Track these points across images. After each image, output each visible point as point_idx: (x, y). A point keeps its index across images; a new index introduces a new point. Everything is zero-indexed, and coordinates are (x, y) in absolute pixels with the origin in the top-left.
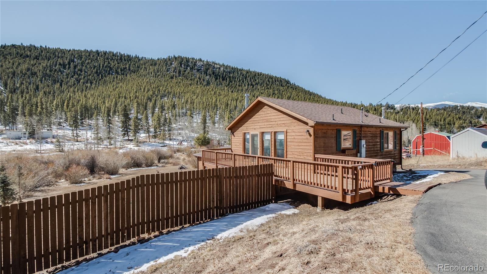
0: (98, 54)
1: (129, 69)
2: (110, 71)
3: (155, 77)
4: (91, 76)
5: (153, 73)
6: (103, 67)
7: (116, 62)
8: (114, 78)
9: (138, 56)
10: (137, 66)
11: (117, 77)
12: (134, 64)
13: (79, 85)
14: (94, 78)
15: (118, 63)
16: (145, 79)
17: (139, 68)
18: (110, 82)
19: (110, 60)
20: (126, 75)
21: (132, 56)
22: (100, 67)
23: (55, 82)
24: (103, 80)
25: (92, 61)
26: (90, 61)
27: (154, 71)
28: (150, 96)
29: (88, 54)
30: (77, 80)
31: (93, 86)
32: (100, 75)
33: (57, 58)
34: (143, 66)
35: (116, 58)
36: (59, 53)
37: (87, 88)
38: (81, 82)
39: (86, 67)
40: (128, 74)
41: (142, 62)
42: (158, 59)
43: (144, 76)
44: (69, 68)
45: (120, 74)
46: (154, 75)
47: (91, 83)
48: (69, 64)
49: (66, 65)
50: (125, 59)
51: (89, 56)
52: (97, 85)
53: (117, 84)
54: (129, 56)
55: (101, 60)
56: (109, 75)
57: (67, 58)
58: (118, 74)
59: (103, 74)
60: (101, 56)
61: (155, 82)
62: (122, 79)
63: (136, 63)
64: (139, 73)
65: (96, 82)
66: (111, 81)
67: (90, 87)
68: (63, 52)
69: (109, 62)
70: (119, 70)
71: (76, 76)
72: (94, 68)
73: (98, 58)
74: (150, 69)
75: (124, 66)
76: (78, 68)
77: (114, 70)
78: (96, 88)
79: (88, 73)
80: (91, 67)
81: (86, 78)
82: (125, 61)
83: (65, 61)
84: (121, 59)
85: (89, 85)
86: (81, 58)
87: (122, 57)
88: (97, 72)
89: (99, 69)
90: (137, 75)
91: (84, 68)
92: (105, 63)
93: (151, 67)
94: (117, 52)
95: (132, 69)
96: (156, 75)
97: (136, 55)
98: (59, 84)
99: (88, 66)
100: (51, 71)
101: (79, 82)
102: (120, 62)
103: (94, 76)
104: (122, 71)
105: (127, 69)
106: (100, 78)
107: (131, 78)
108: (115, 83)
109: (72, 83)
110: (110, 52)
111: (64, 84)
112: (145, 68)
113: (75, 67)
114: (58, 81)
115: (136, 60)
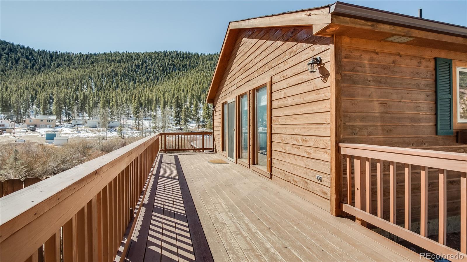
0: (165, 54)
1: (190, 66)
2: (173, 68)
3: (212, 71)
4: (158, 74)
5: (209, 68)
6: (168, 65)
7: (179, 60)
8: (176, 74)
9: (198, 53)
10: (197, 62)
11: (179, 73)
12: (194, 61)
13: (148, 82)
14: (161, 75)
15: (181, 61)
16: (202, 73)
17: (198, 63)
18: (173, 78)
19: (174, 59)
20: (187, 71)
21: (193, 54)
22: (165, 65)
23: (130, 80)
24: (168, 76)
25: (159, 61)
26: (158, 60)
27: (210, 65)
28: (205, 89)
29: (157, 55)
30: (147, 78)
31: (159, 81)
32: (165, 72)
33: (134, 60)
34: (202, 61)
35: (179, 56)
36: (135, 56)
37: (154, 84)
38: (150, 79)
39: (155, 66)
40: (188, 70)
41: (200, 58)
42: (215, 54)
43: (202, 70)
44: (142, 67)
45: (182, 70)
46: (211, 69)
47: (158, 80)
48: (142, 64)
49: (140, 65)
50: (186, 57)
51: (158, 56)
52: (162, 81)
53: (178, 79)
54: (190, 54)
55: (167, 59)
56: (173, 71)
57: (141, 60)
58: (180, 70)
59: (168, 71)
60: (167, 56)
61: (211, 75)
62: (183, 74)
63: (195, 59)
64: (197, 68)
65: (162, 78)
66: (174, 76)
67: (157, 83)
68: (138, 55)
69: (173, 60)
70: (181, 67)
71: (147, 74)
72: (161, 67)
73: (165, 57)
74: (207, 64)
75: (186, 63)
76: (149, 67)
77: (177, 67)
78: (161, 84)
79: (156, 71)
80: (159, 66)
81: (154, 75)
82: (187, 58)
83: (139, 62)
84: (183, 57)
85: (156, 81)
86: (152, 59)
87: (184, 55)
88: (163, 70)
89: (165, 67)
90: (195, 70)
91: (153, 67)
92: (170, 62)
93: (208, 62)
94: (180, 51)
95: (191, 65)
96: (212, 68)
97: (196, 52)
98: (133, 82)
99: (156, 65)
100: (128, 71)
101: (149, 79)
102: (182, 59)
103: (160, 72)
104: (183, 67)
105: (188, 65)
106: (165, 74)
107: (191, 73)
108: (176, 78)
109: (143, 80)
110: (174, 52)
111: (137, 82)
112: (203, 63)
113: (146, 67)
114: (133, 80)
115: (195, 57)
